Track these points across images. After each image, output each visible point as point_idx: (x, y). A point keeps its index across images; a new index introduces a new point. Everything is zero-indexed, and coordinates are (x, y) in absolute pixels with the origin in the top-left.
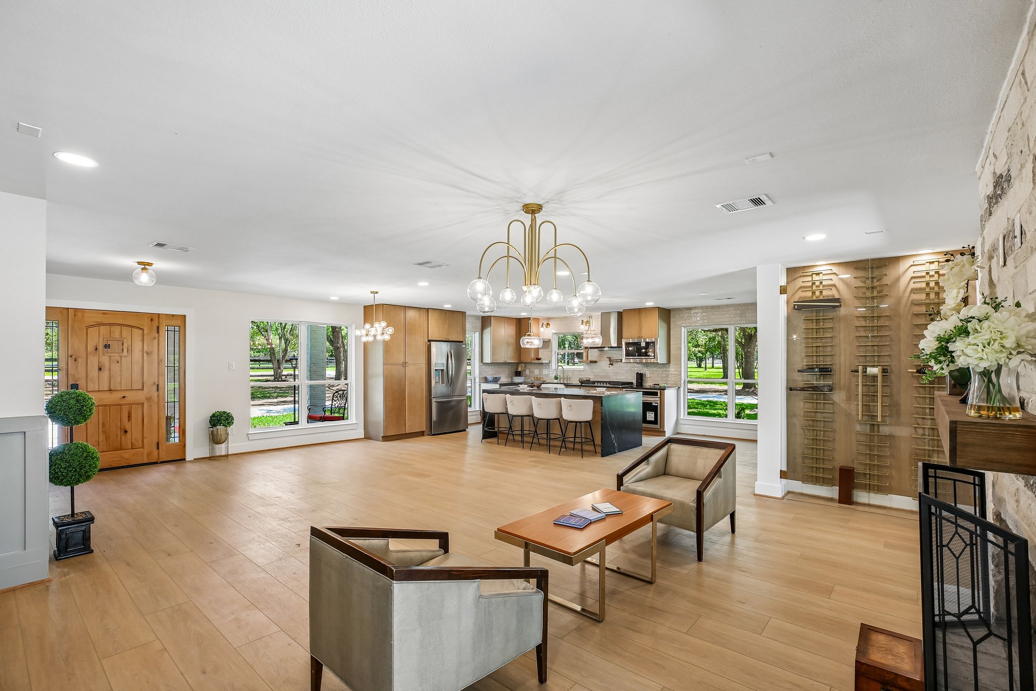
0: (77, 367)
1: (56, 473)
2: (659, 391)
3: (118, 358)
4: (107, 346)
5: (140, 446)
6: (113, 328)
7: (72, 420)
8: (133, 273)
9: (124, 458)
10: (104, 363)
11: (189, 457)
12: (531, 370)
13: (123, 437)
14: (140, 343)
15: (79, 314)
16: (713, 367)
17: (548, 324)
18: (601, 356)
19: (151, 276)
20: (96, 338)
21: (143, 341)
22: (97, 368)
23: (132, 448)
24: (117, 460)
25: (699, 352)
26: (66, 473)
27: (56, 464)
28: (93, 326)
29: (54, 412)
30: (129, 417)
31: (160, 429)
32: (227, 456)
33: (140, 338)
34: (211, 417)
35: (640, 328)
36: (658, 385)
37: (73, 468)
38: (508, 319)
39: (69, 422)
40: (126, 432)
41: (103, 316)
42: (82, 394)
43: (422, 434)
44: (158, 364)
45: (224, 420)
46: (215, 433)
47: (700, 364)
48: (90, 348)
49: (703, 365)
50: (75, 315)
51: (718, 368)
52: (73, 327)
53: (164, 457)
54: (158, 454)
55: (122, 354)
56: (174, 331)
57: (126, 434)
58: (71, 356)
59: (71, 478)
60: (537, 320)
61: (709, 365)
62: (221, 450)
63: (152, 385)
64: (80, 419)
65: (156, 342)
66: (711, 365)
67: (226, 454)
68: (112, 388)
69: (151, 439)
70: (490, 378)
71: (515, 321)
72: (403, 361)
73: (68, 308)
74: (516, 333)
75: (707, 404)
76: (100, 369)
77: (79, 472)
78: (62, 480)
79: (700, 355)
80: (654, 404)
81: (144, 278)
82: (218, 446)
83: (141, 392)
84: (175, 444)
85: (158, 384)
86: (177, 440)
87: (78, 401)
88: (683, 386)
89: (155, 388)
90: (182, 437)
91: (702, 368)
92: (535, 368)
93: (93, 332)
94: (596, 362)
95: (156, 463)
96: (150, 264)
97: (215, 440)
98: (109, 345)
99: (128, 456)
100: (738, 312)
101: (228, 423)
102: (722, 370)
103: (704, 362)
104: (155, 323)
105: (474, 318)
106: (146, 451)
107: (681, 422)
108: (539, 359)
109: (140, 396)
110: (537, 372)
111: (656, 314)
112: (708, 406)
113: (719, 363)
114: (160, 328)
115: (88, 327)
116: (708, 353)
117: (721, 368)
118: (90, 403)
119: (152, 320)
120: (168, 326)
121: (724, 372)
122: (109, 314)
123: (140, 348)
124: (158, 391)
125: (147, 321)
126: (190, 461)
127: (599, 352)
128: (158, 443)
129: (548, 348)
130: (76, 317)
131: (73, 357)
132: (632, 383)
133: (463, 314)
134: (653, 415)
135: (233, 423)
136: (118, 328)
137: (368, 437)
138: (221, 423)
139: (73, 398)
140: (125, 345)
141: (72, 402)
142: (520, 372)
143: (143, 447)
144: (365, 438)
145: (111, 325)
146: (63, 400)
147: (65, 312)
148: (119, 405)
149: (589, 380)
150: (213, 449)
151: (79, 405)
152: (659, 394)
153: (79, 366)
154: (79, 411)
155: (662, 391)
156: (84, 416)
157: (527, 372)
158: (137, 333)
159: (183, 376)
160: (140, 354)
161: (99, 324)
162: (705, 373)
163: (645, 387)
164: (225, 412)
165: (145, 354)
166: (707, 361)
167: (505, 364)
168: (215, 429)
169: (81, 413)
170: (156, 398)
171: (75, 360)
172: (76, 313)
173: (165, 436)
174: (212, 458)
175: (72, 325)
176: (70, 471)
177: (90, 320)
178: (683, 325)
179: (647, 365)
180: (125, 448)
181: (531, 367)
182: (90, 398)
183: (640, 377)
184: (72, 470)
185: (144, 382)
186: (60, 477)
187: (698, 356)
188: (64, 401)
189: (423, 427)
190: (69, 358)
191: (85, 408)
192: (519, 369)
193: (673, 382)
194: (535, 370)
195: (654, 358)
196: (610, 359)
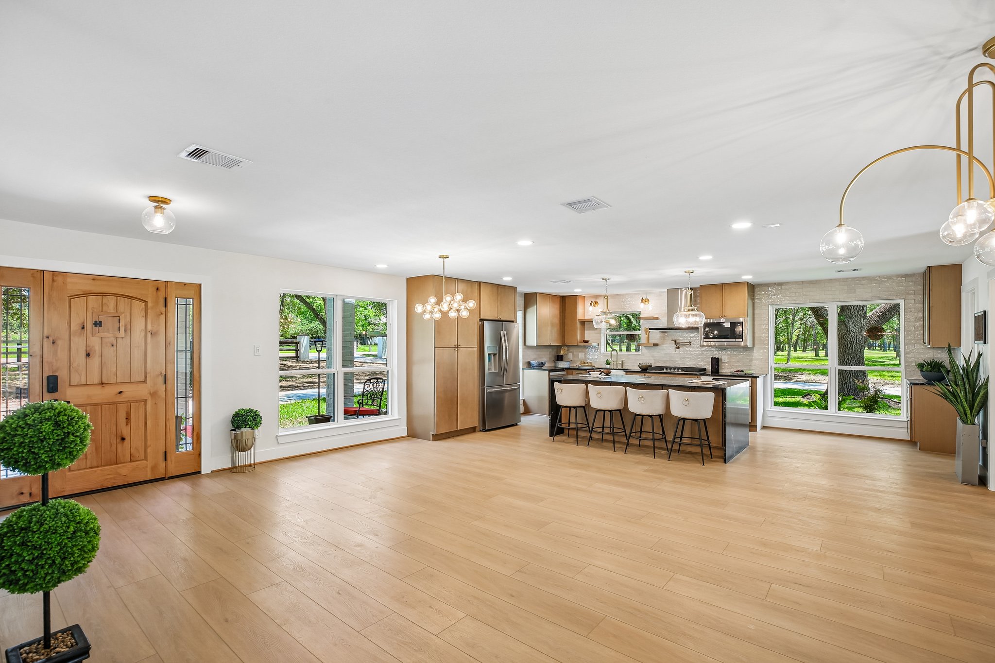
0: (55, 353)
1: (13, 572)
2: (750, 379)
3: (113, 340)
4: (98, 324)
5: (143, 457)
6: (105, 299)
7: (47, 462)
8: (142, 212)
9: (120, 475)
10: (93, 347)
11: (205, 469)
12: (575, 353)
13: (119, 446)
14: (142, 320)
15: (59, 279)
17: (596, 302)
18: (663, 338)
19: (168, 219)
20: (81, 312)
21: (146, 317)
22: (84, 354)
23: (131, 461)
24: (111, 478)
26: (32, 571)
27: (12, 555)
28: (78, 296)
29: (9, 449)
30: (128, 419)
31: (168, 434)
32: (253, 465)
33: (143, 313)
34: (234, 417)
35: (722, 305)
36: (742, 371)
37: (48, 558)
38: (552, 297)
39: (40, 467)
40: (123, 439)
41: (91, 282)
42: (65, 410)
43: (473, 430)
44: (166, 348)
45: (251, 421)
46: (239, 437)
48: (75, 326)
50: (53, 280)
52: (50, 296)
53: (173, 470)
54: (166, 467)
55: (117, 335)
56: (186, 305)
57: (123, 442)
58: (48, 337)
59: (44, 580)
60: (583, 297)
62: (245, 458)
63: (158, 376)
64: (62, 459)
65: (163, 318)
67: (253, 462)
68: (104, 381)
69: (156, 447)
70: (534, 363)
71: (559, 299)
72: (454, 344)
73: (44, 271)
74: (560, 312)
76: (88, 355)
77: (61, 565)
78: (26, 584)
81: (158, 222)
82: (241, 453)
83: (144, 385)
84: (186, 454)
85: (165, 375)
86: (189, 447)
87: (57, 424)
88: (769, 372)
89: (161, 379)
90: (197, 443)
92: (580, 352)
93: (78, 303)
94: (657, 345)
95: (163, 479)
96: (166, 201)
97: (238, 445)
98: (101, 322)
99: (127, 472)
100: (845, 287)
101: (256, 424)
104: (162, 294)
106: (150, 463)
107: (769, 414)
108: (587, 342)
109: (142, 391)
110: (581, 356)
111: (745, 289)
114: (168, 300)
115: (71, 297)
118: (82, 426)
119: (158, 289)
120: (178, 298)
122: (100, 280)
123: (143, 327)
124: (165, 383)
125: (152, 290)
126: (207, 475)
127: (661, 334)
128: (166, 452)
130: (55, 284)
131: (51, 339)
132: (705, 369)
133: (513, 289)
135: (261, 424)
136: (112, 301)
137: (412, 434)
138: (248, 424)
139: (48, 420)
140: (122, 323)
141: (47, 427)
142: (562, 355)
143: (146, 459)
144: (408, 436)
145: (103, 294)
146: (27, 424)
147: (39, 275)
148: (115, 403)
149: (651, 366)
150: (234, 459)
151: (59, 432)
153: (59, 350)
154: (60, 445)
155: (753, 379)
156: (71, 453)
157: (570, 356)
158: (138, 306)
159: (198, 363)
160: (143, 334)
161: (88, 294)
163: (720, 374)
164: (251, 410)
165: (149, 335)
167: (550, 346)
168: (238, 432)
169: (65, 448)
170: (162, 393)
171: (53, 343)
172: (55, 278)
173: (175, 443)
174: (234, 470)
175: (49, 294)
176: (42, 567)
177: (74, 287)
178: (771, 303)
179: (723, 348)
180: (123, 461)
181: (575, 350)
182: (81, 418)
183: (716, 362)
184: (46, 563)
185: (148, 372)
186: (20, 580)
188: (30, 425)
189: (475, 421)
190: (45, 340)
191: (72, 438)
192: (562, 353)
193: (758, 368)
194: (580, 354)
195: (743, 341)
196: (675, 342)
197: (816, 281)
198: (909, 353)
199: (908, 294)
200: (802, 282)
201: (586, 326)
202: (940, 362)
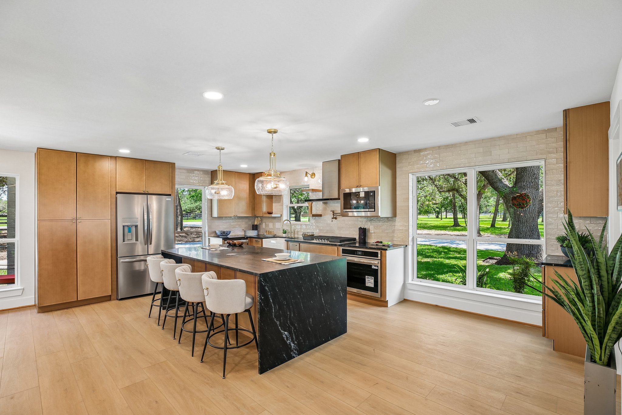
2: (379, 252)
12: (267, 223)
16: (446, 217)
18: (325, 209)
25: (437, 208)
35: (359, 175)
36: (381, 242)
43: (108, 298)
47: (438, 215)
49: (440, 217)
51: (450, 218)
61: (444, 216)
66: (445, 216)
70: (218, 232)
71: (248, 176)
72: (73, 217)
74: (250, 188)
75: (442, 252)
79: (437, 210)
80: (373, 267)
88: (411, 243)
91: (439, 218)
92: (270, 222)
94: (319, 216)
102: (453, 220)
103: (440, 215)
105: (202, 173)
107: (409, 287)
108: (272, 213)
111: (376, 159)
112: (443, 253)
113: (450, 215)
116: (443, 208)
117: (451, 218)
121: (454, 221)
127: (324, 205)
129: (280, 202)
132: (354, 239)
133: (171, 166)
134: (372, 281)
142: (257, 225)
152: (379, 255)
155: (383, 251)
157: (263, 226)
162: (441, 222)
166: (443, 214)
178: (411, 171)
179: (370, 219)
181: (265, 221)
183: (363, 233)
187: (436, 210)
189: (107, 291)
192: (256, 223)
193: (399, 239)
194: (270, 224)
195: (375, 211)
196: (333, 212)
197: (452, 145)
198: (550, 224)
199: (550, 153)
200: (439, 147)
201: (274, 199)
202: (586, 235)
